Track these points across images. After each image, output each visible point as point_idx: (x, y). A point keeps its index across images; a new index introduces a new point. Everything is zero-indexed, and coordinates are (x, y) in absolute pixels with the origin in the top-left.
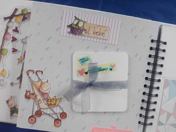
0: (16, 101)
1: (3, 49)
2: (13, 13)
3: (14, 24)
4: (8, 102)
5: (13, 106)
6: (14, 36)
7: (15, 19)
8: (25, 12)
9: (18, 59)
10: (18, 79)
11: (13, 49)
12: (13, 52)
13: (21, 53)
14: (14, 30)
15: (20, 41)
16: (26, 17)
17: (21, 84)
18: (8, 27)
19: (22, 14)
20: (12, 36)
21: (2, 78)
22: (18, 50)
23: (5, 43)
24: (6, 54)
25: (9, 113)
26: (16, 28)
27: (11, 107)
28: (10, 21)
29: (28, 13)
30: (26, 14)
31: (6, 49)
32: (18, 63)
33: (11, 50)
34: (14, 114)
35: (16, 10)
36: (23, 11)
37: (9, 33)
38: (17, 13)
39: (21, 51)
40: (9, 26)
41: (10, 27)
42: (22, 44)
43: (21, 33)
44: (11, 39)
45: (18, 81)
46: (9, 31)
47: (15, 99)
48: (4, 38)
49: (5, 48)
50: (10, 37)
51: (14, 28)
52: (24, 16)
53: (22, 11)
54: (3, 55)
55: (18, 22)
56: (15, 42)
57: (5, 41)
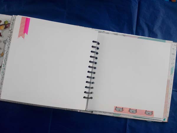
8: (7, 23)
9: (1, 54)
13: (3, 50)
15: (3, 42)
16: (7, 26)
19: (4, 25)
29: (9, 24)
30: (7, 24)
32: (1, 56)
36: (5, 22)
38: (1, 24)
42: (4, 44)
43: (3, 37)
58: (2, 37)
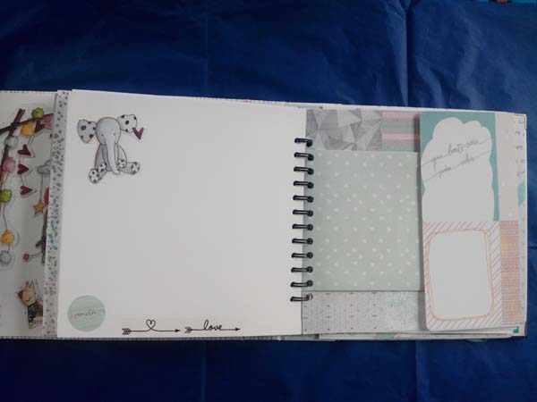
0: (37, 292)
1: (1, 191)
2: (15, 120)
3: (19, 140)
4: (20, 295)
5: (33, 301)
6: (22, 163)
7: (21, 131)
9: (35, 207)
10: (37, 245)
11: (22, 187)
12: (22, 193)
13: (38, 193)
14: (20, 152)
15: (35, 171)
17: (44, 254)
18: (7, 148)
19: (32, 120)
20: (17, 164)
21: (6, 248)
22: (32, 190)
24: (9, 201)
25: (25, 317)
26: (25, 147)
27: (30, 303)
28: (10, 136)
30: (41, 119)
31: (7, 191)
32: (36, 213)
33: (19, 191)
34: (35, 319)
35: (21, 112)
36: (34, 112)
37: (11, 159)
38: (24, 119)
39: (39, 189)
40: (10, 145)
41: (11, 147)
43: (35, 156)
44: (17, 169)
45: (39, 250)
46: (10, 155)
47: (35, 286)
48: (2, 170)
49: (6, 188)
50: (15, 166)
51: (21, 148)
52: (38, 123)
53: (33, 114)
54: (4, 202)
55: (27, 136)
56: (24, 175)
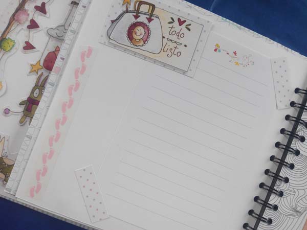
1: (5, 38)
6: (35, 19)
9: (31, 65)
11: (27, 43)
12: (25, 48)
13: (40, 54)
14: (37, 8)
15: (45, 31)
20: (30, 18)
22: (35, 48)
23: (13, 28)
24: (9, 51)
26: (43, 4)
31: (11, 41)
32: (30, 72)
33: (23, 44)
37: (26, 11)
39: (42, 51)
42: (47, 38)
43: (49, 17)
44: (28, 23)
45: (21, 109)
46: (26, 7)
48: (13, 19)
49: (11, 38)
50: (27, 20)
51: (40, 5)
54: (4, 50)
56: (33, 31)
57: (15, 24)
58: (48, 15)
